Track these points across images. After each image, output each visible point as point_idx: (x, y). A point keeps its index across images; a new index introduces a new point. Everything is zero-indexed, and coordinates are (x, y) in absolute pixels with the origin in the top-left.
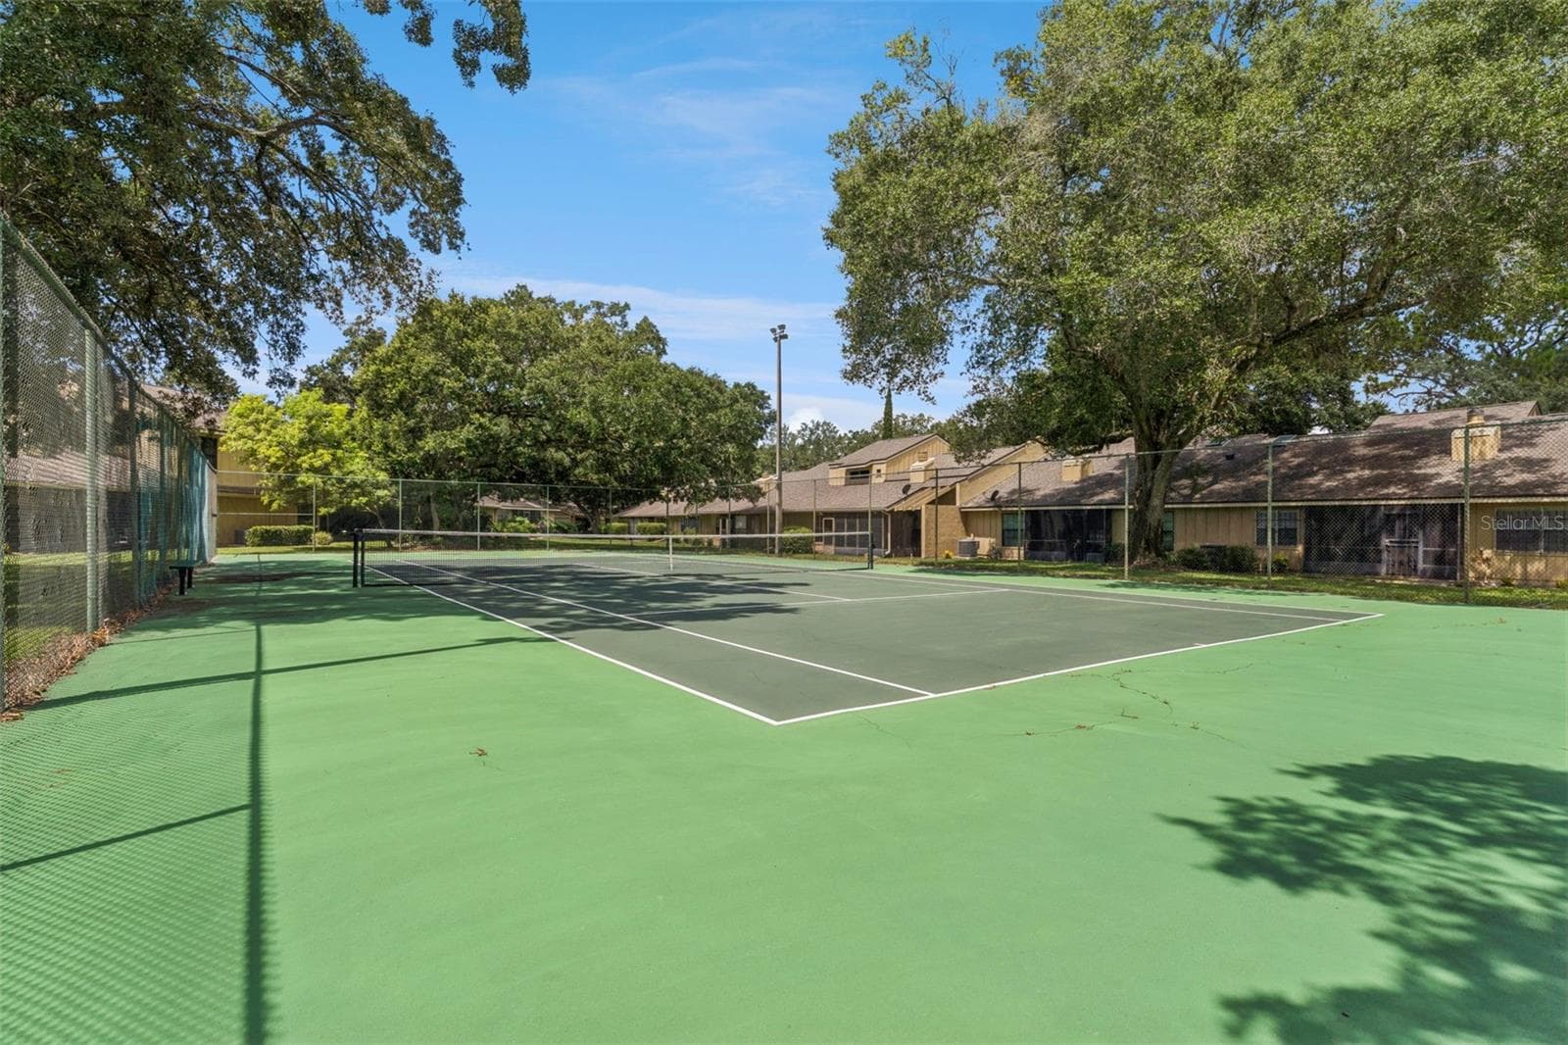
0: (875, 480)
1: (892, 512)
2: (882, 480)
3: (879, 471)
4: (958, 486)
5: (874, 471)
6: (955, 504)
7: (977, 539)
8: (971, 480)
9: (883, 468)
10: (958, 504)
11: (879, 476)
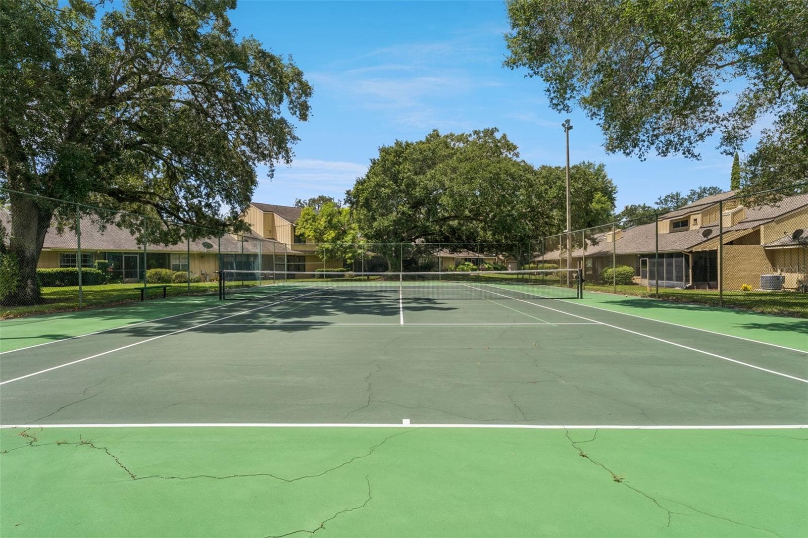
0: (692, 227)
1: (691, 252)
2: (698, 227)
3: (696, 220)
4: (762, 228)
5: (692, 222)
6: (759, 243)
7: (783, 274)
8: (778, 223)
9: (699, 217)
10: (762, 243)
11: (696, 224)
